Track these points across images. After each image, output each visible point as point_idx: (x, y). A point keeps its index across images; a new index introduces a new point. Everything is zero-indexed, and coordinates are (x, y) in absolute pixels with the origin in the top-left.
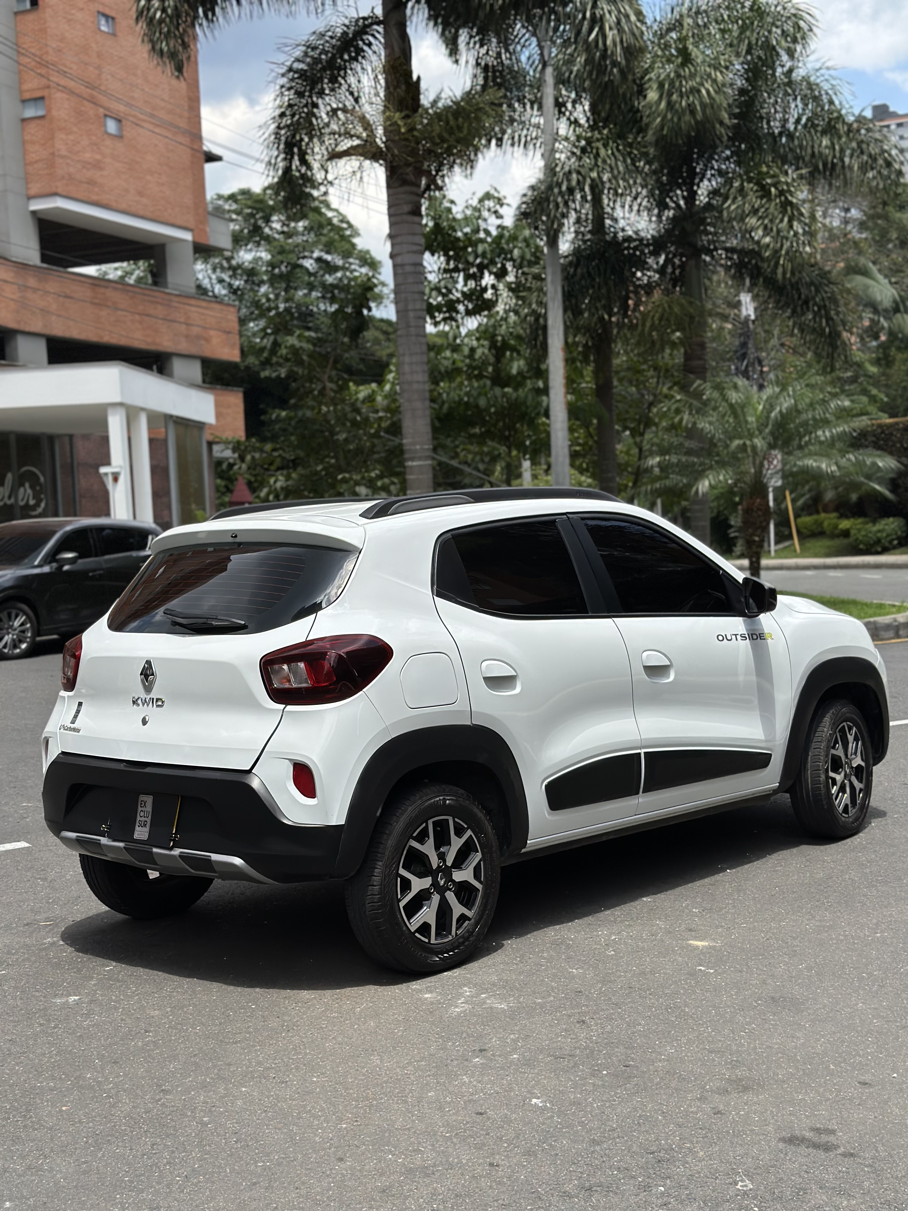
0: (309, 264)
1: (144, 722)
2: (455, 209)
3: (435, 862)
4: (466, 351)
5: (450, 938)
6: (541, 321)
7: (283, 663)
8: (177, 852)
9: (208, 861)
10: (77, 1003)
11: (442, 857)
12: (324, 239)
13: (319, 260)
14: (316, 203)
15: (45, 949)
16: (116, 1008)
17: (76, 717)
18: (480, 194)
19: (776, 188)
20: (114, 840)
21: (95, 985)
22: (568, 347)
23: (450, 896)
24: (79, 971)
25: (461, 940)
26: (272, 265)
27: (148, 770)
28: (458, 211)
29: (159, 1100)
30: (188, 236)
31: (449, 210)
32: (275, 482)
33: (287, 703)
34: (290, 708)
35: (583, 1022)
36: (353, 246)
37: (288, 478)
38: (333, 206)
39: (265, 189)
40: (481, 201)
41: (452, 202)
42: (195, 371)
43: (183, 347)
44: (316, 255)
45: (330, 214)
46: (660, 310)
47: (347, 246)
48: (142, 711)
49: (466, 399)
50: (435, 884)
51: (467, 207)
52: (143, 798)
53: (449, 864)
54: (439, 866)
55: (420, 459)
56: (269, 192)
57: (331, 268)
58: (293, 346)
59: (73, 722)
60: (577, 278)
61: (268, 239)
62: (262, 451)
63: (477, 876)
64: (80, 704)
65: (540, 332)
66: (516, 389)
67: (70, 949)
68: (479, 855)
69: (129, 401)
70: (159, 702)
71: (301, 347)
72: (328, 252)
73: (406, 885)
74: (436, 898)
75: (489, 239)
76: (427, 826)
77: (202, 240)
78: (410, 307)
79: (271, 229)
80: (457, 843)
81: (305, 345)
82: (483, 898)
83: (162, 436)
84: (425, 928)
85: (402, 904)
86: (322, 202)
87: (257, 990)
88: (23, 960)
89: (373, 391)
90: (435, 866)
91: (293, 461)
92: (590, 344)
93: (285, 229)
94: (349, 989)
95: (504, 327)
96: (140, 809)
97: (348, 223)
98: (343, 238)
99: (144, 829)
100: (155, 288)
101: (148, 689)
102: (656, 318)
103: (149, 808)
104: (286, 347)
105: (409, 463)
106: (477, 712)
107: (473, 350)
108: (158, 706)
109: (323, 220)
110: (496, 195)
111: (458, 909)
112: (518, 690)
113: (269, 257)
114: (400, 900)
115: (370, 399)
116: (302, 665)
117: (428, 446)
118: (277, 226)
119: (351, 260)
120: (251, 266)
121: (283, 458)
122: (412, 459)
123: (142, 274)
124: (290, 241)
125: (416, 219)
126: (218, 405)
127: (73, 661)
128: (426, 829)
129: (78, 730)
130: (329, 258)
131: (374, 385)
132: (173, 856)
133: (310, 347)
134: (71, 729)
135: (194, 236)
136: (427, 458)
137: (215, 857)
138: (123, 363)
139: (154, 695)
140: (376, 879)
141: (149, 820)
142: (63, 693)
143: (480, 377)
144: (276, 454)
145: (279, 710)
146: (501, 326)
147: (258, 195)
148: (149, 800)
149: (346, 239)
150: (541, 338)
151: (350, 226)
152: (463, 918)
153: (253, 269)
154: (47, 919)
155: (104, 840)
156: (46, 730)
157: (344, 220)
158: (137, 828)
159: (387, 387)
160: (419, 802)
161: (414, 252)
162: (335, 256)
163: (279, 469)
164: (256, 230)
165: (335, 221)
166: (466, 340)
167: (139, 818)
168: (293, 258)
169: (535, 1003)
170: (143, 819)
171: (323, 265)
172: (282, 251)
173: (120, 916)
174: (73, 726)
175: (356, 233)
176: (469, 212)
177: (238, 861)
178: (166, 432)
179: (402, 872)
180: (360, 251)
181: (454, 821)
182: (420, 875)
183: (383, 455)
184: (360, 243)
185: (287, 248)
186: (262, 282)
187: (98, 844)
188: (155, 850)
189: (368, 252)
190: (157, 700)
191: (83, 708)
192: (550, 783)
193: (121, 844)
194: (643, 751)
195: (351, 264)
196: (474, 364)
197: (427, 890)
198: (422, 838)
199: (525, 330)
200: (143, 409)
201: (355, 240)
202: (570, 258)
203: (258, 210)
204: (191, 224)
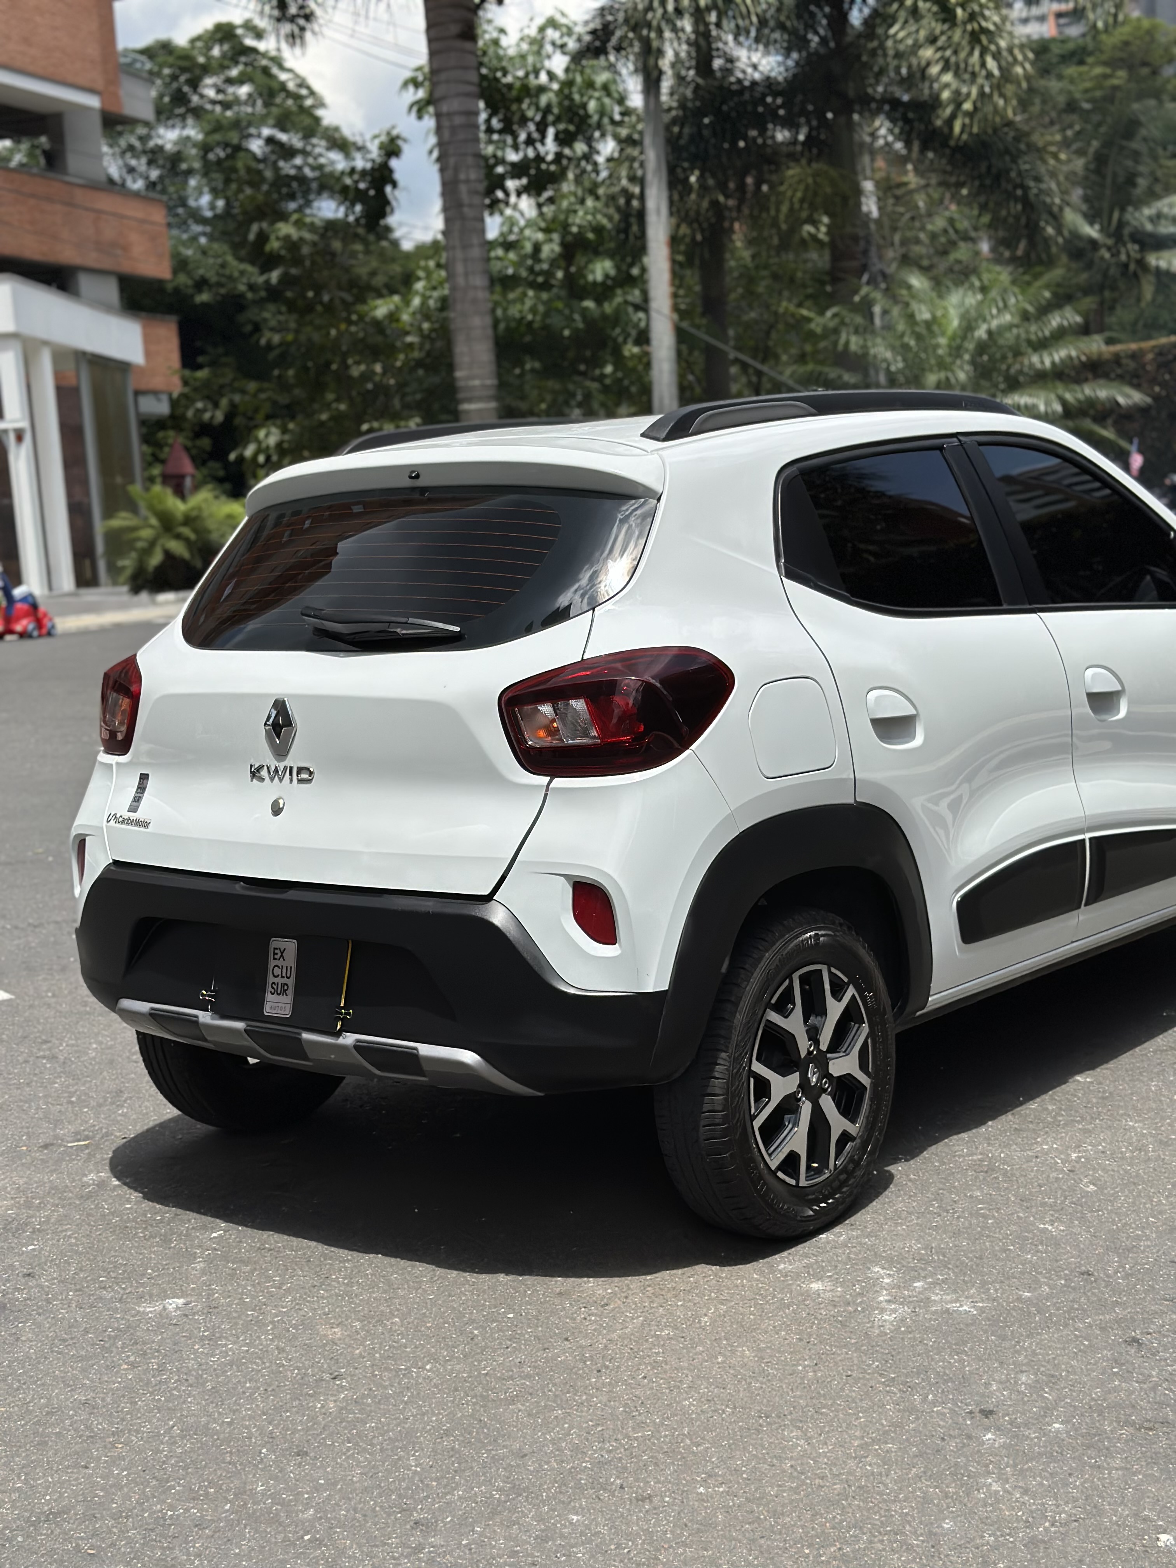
0: (256, 146)
1: (277, 810)
2: (504, 41)
3: (804, 1045)
4: (528, 247)
5: (827, 1174)
6: (635, 203)
7: (543, 701)
8: (349, 1039)
9: (413, 1057)
10: (186, 1314)
11: (813, 1035)
12: (275, 110)
13: (270, 140)
14: (264, 62)
15: (89, 1196)
16: (261, 1325)
17: (137, 800)
18: (540, 21)
19: (964, 9)
20: (224, 1017)
21: (203, 1272)
22: (674, 241)
23: (827, 1103)
24: (166, 1241)
25: (843, 1177)
26: (205, 148)
27: (292, 895)
28: (510, 43)
29: (419, 1548)
30: (94, 102)
31: (496, 42)
32: (267, 435)
33: (553, 775)
34: (559, 782)
35: (1135, 1340)
36: (317, 120)
37: (284, 431)
38: (288, 64)
39: (193, 41)
40: (542, 29)
41: (502, 31)
42: (111, 291)
43: (91, 259)
44: (266, 132)
45: (283, 76)
46: (802, 187)
47: (307, 121)
48: (270, 790)
49: (530, 317)
50: (804, 1085)
51: (522, 39)
52: (276, 943)
53: (824, 1047)
54: (810, 1053)
55: (480, 399)
56: (199, 44)
57: (288, 152)
58: (287, 238)
59: (133, 809)
60: (682, 142)
61: (197, 113)
62: (243, 392)
63: (863, 1066)
64: (144, 777)
65: (633, 220)
66: (599, 301)
67: (135, 1196)
68: (865, 1027)
69: (27, 331)
70: (305, 775)
71: (301, 239)
72: (284, 130)
73: (763, 1088)
74: (806, 1108)
75: (555, 86)
76: (791, 987)
77: (113, 109)
78: (462, 176)
79: (202, 96)
80: (835, 1009)
81: (307, 236)
82: (871, 1099)
83: (73, 382)
84: (791, 1163)
85: (757, 1123)
86: (274, 59)
87: (502, 1277)
88: (59, 1221)
89: (397, 308)
90: (803, 1054)
91: (288, 407)
92: (699, 237)
93: (220, 97)
94: (667, 1274)
95: (581, 213)
96: (272, 963)
97: (308, 88)
98: (302, 110)
99: (282, 998)
100: (51, 175)
101: (281, 752)
102: (796, 200)
103: (290, 960)
104: (278, 238)
105: (466, 406)
106: (863, 781)
107: (537, 248)
108: (301, 781)
109: (275, 86)
110: (563, 21)
111: (838, 1123)
112: (919, 740)
113: (200, 137)
114: (753, 1118)
115: (393, 317)
116: (579, 705)
117: (491, 381)
118: (211, 93)
119: (315, 141)
120: (176, 149)
121: (275, 403)
122: (469, 400)
123: (25, 160)
124: (229, 113)
125: (468, 45)
126: (148, 341)
127: (125, 702)
128: (790, 989)
129: (146, 824)
130: (283, 137)
131: (396, 298)
132: (344, 1048)
133: (315, 238)
134: (129, 822)
135: (103, 102)
136: (488, 399)
137: (425, 1050)
138: (16, 277)
139: (293, 760)
140: (718, 1084)
141: (291, 982)
142: (104, 758)
143: (546, 286)
144: (263, 396)
145: (538, 787)
146: (575, 212)
147: (183, 49)
148: (290, 946)
149: (308, 112)
150: (635, 228)
151: (312, 93)
152: (845, 1137)
153: (179, 153)
154: (77, 1137)
155: (205, 1017)
156: (77, 822)
157: (303, 84)
158: (269, 997)
159: (416, 301)
160: (779, 944)
161: (467, 95)
162: (292, 134)
163: (268, 417)
164: (180, 98)
165: (291, 86)
166: (527, 232)
167: (271, 979)
168: (234, 137)
169: (1019, 1299)
170: (279, 980)
171: (277, 149)
172: (218, 127)
173: (201, 1128)
174: (133, 816)
175: (321, 104)
176: (525, 46)
177: (468, 1057)
178: (78, 377)
179: (758, 1068)
180: (327, 129)
181: (830, 972)
182: (783, 1070)
183: (418, 397)
184: (328, 117)
185: (225, 122)
186: (190, 172)
187: (194, 1022)
188: (306, 1036)
189: (337, 129)
190: (300, 770)
191: (151, 784)
192: (965, 897)
193: (240, 1025)
194: (1087, 836)
195: (314, 146)
196: (537, 268)
197: (794, 1094)
198: (783, 1006)
199: (610, 218)
200: (45, 343)
201: (320, 112)
202: (674, 113)
203: (183, 70)
204: (100, 85)
